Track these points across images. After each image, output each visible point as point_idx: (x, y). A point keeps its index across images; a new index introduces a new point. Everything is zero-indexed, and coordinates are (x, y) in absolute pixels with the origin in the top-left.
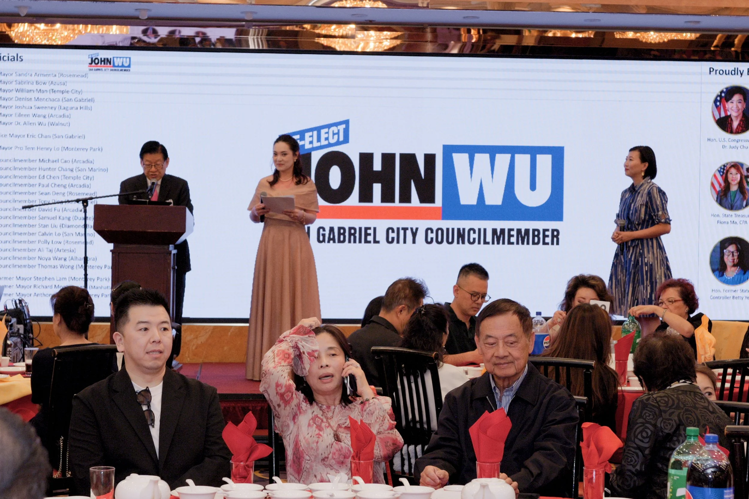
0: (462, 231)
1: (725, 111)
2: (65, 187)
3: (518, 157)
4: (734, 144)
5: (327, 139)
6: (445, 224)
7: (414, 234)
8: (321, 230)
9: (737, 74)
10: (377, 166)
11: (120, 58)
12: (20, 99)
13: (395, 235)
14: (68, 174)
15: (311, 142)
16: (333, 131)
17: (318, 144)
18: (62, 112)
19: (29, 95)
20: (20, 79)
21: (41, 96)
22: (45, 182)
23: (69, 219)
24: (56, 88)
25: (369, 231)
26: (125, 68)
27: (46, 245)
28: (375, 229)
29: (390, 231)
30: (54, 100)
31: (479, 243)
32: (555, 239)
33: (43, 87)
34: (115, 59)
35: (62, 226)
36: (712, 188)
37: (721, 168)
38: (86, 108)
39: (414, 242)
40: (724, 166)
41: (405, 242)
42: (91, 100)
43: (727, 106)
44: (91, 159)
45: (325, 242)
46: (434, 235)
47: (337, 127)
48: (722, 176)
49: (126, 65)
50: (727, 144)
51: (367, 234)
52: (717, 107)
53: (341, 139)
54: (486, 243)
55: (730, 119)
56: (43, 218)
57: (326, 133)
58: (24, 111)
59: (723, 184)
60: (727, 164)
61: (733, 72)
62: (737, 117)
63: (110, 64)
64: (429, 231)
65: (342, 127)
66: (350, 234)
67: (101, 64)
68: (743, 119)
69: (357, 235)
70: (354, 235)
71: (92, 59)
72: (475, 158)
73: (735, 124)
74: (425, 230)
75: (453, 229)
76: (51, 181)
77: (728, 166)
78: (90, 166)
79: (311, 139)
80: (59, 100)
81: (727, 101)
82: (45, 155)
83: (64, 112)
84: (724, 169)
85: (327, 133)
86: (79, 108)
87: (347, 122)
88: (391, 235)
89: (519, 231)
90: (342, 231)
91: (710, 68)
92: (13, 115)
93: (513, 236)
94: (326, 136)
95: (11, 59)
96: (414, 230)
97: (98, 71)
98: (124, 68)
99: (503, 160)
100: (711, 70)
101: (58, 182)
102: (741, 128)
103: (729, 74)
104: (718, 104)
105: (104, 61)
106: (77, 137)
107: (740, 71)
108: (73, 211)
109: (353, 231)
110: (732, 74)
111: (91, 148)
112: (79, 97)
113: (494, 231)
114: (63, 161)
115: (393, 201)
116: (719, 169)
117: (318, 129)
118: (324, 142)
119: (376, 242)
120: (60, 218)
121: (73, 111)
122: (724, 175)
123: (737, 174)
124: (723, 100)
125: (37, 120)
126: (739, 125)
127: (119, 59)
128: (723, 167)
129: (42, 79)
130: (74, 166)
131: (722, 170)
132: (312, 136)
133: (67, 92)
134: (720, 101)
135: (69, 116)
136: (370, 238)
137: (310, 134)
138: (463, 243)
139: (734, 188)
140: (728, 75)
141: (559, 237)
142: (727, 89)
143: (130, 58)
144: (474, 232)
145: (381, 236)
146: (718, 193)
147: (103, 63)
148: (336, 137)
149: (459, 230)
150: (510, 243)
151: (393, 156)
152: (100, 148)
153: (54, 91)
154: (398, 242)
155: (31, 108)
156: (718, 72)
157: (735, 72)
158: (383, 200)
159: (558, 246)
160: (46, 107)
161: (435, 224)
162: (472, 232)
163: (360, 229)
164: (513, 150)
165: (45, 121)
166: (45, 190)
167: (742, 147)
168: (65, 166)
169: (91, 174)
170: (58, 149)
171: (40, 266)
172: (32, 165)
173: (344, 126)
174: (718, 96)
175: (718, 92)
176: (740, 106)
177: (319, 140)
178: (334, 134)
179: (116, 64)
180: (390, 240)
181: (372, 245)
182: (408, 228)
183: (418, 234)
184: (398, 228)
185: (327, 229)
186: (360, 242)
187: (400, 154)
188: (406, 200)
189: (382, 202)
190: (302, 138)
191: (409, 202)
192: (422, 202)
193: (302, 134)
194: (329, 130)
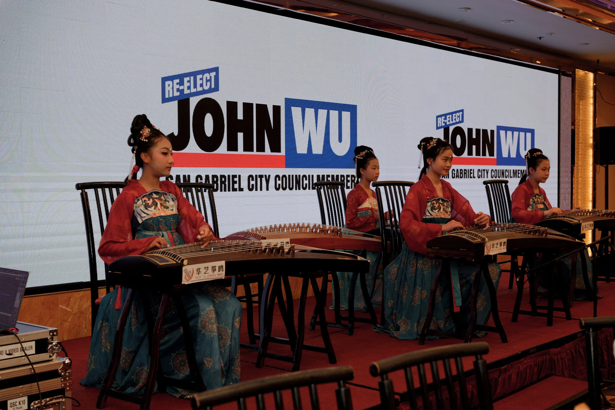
0: (298, 178)
3: (332, 113)
5: (201, 85)
6: (288, 172)
8: (199, 179)
13: (254, 182)
15: (189, 88)
16: (206, 78)
28: (240, 176)
29: (251, 178)
31: (309, 188)
39: (267, 189)
41: (261, 190)
46: (280, 182)
51: (234, 182)
53: (213, 86)
54: (313, 188)
57: (200, 79)
64: (277, 178)
65: (213, 74)
66: (222, 182)
69: (227, 183)
72: (306, 112)
74: (274, 177)
75: (293, 176)
79: (188, 84)
85: (202, 79)
87: (216, 70)
88: (252, 182)
89: (333, 177)
90: (215, 179)
94: (201, 82)
96: (267, 178)
109: (223, 179)
113: (318, 177)
115: (253, 151)
117: (194, 74)
119: (241, 190)
132: (189, 81)
136: (236, 186)
137: (188, 79)
138: (299, 189)
145: (244, 184)
148: (209, 83)
149: (296, 176)
154: (256, 190)
161: (281, 172)
162: (304, 178)
163: (229, 176)
164: (329, 106)
173: (215, 73)
177: (195, 87)
178: (207, 81)
180: (251, 187)
181: (238, 192)
182: (263, 175)
183: (270, 181)
184: (256, 176)
185: (204, 178)
186: (229, 190)
187: (257, 105)
188: (261, 148)
189: (244, 151)
190: (181, 83)
191: (263, 150)
192: (272, 151)
193: (181, 77)
194: (203, 77)
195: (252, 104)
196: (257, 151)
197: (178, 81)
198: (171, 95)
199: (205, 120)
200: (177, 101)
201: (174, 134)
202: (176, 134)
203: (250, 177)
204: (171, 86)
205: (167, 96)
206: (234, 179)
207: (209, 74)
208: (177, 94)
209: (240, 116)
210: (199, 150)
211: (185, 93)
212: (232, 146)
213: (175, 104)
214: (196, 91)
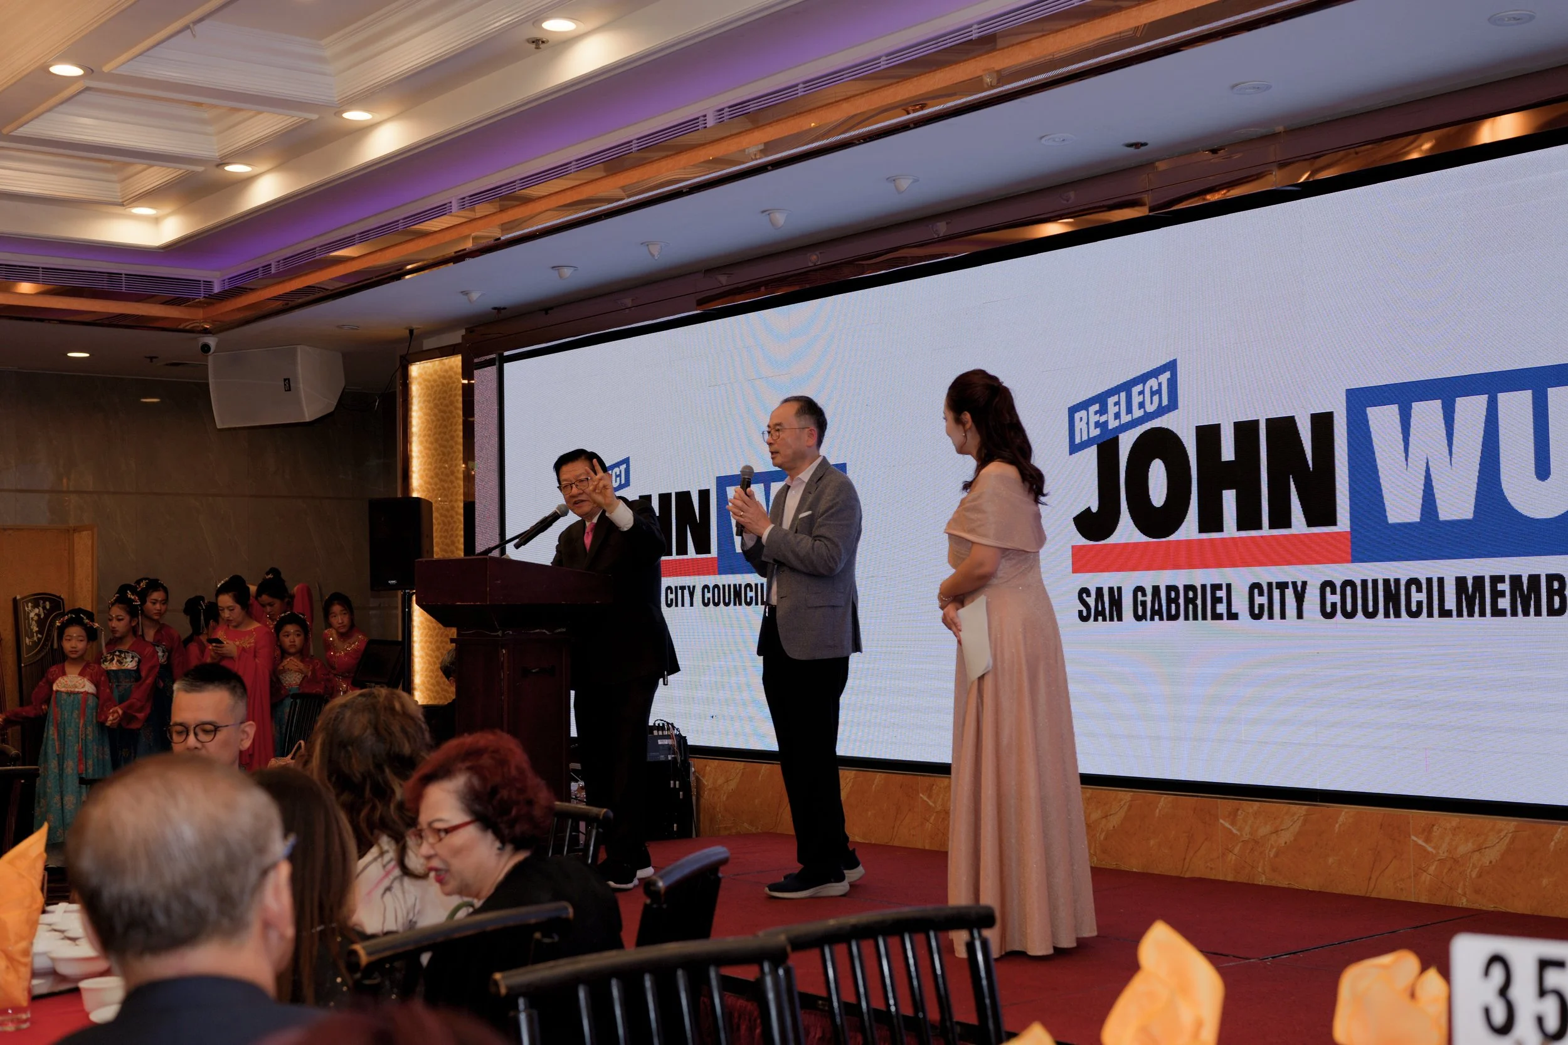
0: (1393, 588)
3: (1502, 399)
5: (1142, 405)
6: (1359, 572)
7: (1300, 598)
8: (1139, 594)
10: (1228, 450)
13: (1264, 600)
15: (1117, 416)
16: (1151, 387)
17: (1128, 418)
25: (1219, 594)
28: (1229, 586)
29: (1256, 591)
31: (1430, 614)
39: (1300, 616)
41: (1283, 616)
45: (1146, 620)
46: (1337, 598)
47: (1157, 377)
51: (1216, 600)
53: (1165, 402)
54: (1445, 613)
64: (1328, 589)
65: (1164, 378)
66: (1187, 601)
69: (1199, 602)
70: (1193, 601)
72: (1413, 414)
74: (1319, 586)
75: (1375, 582)
79: (1116, 409)
85: (1141, 393)
87: (1171, 366)
88: (1259, 600)
89: (1516, 580)
90: (1173, 595)
93: (1502, 594)
94: (1141, 399)
96: (1299, 588)
109: (1191, 594)
113: (1461, 582)
115: (1259, 527)
117: (1127, 387)
118: (1137, 413)
119: (1232, 616)
132: (1117, 403)
136: (1221, 608)
137: (1115, 399)
138: (1398, 615)
144: (1419, 590)
145: (1240, 604)
148: (1156, 398)
149: (1386, 582)
150: (1498, 613)
151: (1255, 425)
154: (1271, 615)
158: (1241, 524)
161: (1339, 573)
162: (1413, 588)
163: (1204, 587)
173: (1167, 375)
177: (1129, 410)
178: (1153, 393)
180: (1257, 611)
181: (1225, 621)
182: (1287, 583)
183: (1306, 595)
184: (1270, 585)
185: (1149, 592)
186: (1204, 618)
188: (1281, 518)
189: (1239, 528)
190: (1103, 411)
191: (1287, 524)
192: (1310, 524)
193: (1101, 400)
194: (1144, 387)
196: (1271, 527)
197: (1096, 407)
198: (1085, 438)
199: (1150, 474)
200: (1096, 446)
201: (1090, 509)
202: (1094, 509)
203: (1255, 587)
204: (1085, 420)
205: (1078, 441)
206: (1215, 593)
207: (1156, 380)
208: (1095, 432)
209: (1228, 453)
210: (1139, 537)
211: (1110, 427)
212: (1211, 520)
213: (1093, 451)
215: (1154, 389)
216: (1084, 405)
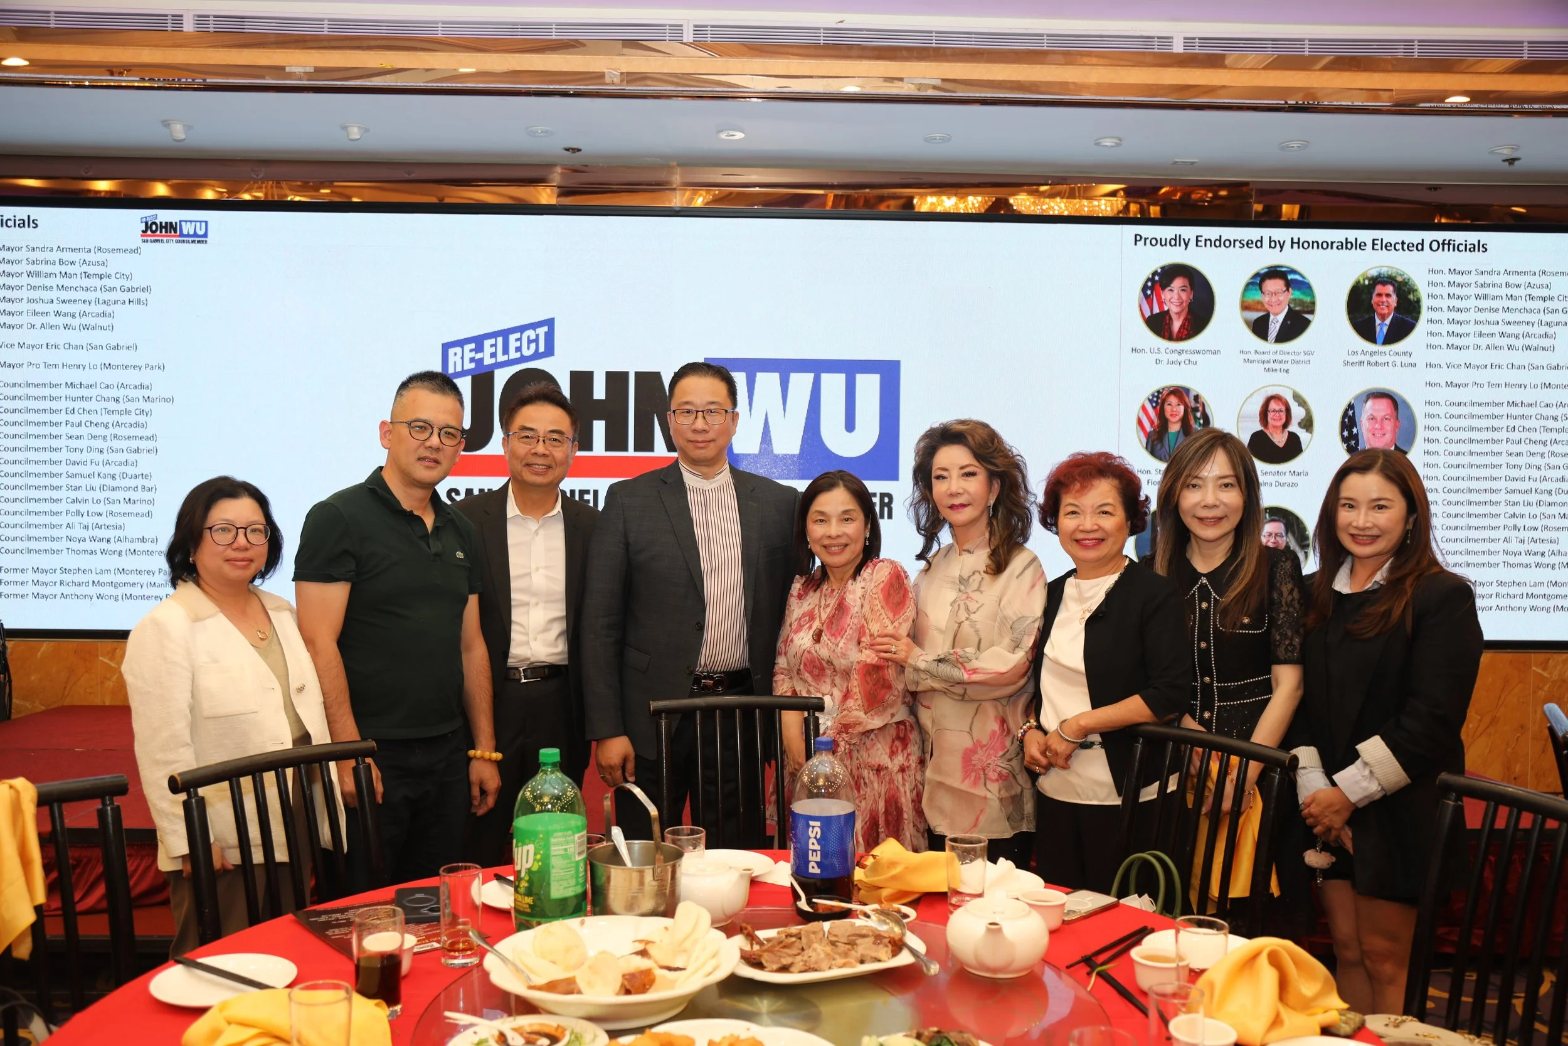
1: (1161, 304)
2: (106, 426)
3: (825, 377)
4: (1174, 357)
5: (518, 349)
9: (1180, 245)
10: (599, 392)
11: (191, 222)
12: (34, 288)
14: (112, 406)
15: (493, 355)
16: (529, 337)
17: (505, 358)
18: (102, 308)
19: (48, 282)
20: (33, 256)
21: (67, 282)
22: (75, 418)
23: (114, 477)
24: (91, 270)
26: (200, 238)
27: (78, 519)
28: (596, 492)
30: (87, 289)
32: (886, 509)
33: (70, 269)
34: (183, 224)
35: (102, 488)
36: (1139, 428)
37: (1153, 395)
38: (139, 302)
40: (1159, 392)
42: (147, 289)
43: (1163, 297)
44: (146, 383)
47: (535, 331)
48: (1154, 408)
49: (201, 233)
50: (1164, 357)
52: (1147, 297)
53: (542, 349)
55: (1167, 317)
56: (74, 476)
57: (517, 340)
58: (40, 307)
59: (1156, 421)
60: (1163, 389)
61: (1173, 242)
62: (1178, 314)
63: (175, 232)
65: (542, 331)
67: (161, 232)
68: (1189, 317)
71: (146, 223)
72: (757, 379)
73: (1177, 325)
76: (85, 417)
77: (1165, 393)
78: (146, 393)
79: (493, 350)
80: (96, 290)
81: (1163, 288)
82: (76, 376)
83: (104, 307)
84: (1158, 397)
85: (519, 340)
86: (127, 302)
87: (550, 323)
91: (1136, 235)
92: (25, 314)
94: (518, 344)
95: (19, 225)
97: (157, 244)
98: (197, 239)
99: (801, 382)
100: (1137, 238)
101: (95, 418)
102: (1186, 332)
103: (1166, 244)
104: (1149, 292)
105: (166, 227)
106: (124, 348)
107: (1184, 239)
108: (120, 465)
110: (1170, 245)
111: (147, 366)
112: (128, 284)
114: (103, 386)
115: (626, 449)
116: (1151, 398)
117: (505, 334)
118: (514, 355)
120: (99, 475)
121: (119, 306)
122: (1158, 407)
123: (1179, 405)
124: (1157, 286)
125: (61, 321)
126: (1182, 326)
127: (189, 223)
128: (1156, 394)
129: (67, 256)
130: (120, 393)
131: (1155, 399)
132: (494, 345)
133: (109, 277)
134: (1152, 288)
135: (112, 315)
137: (492, 341)
139: (1174, 428)
140: (1165, 247)
141: (893, 506)
142: (1163, 268)
143: (206, 222)
146: (1148, 436)
147: (164, 230)
148: (533, 346)
151: (625, 375)
152: (161, 364)
153: (87, 275)
155: (52, 301)
156: (1148, 241)
157: (1176, 241)
158: (609, 447)
159: (890, 520)
160: (75, 301)
164: (818, 367)
165: (75, 322)
166: (76, 431)
167: (1187, 362)
168: (107, 393)
169: (147, 406)
170: (95, 367)
171: (70, 550)
172: (55, 392)
173: (545, 329)
174: (1148, 280)
175: (1148, 273)
176: (1184, 296)
177: (506, 351)
178: (530, 342)
179: (185, 232)
187: (636, 373)
188: (645, 445)
189: (607, 449)
190: (479, 349)
191: (650, 449)
193: (478, 342)
194: (521, 336)
195: (626, 374)
196: (636, 450)
198: (459, 369)
200: (470, 377)
201: (463, 427)
202: (467, 427)
204: (459, 355)
205: (451, 370)
206: (583, 497)
207: (533, 331)
208: (470, 366)
211: (486, 364)
213: (466, 381)
214: (507, 359)
215: (531, 338)
216: (461, 343)
